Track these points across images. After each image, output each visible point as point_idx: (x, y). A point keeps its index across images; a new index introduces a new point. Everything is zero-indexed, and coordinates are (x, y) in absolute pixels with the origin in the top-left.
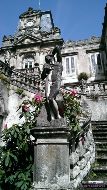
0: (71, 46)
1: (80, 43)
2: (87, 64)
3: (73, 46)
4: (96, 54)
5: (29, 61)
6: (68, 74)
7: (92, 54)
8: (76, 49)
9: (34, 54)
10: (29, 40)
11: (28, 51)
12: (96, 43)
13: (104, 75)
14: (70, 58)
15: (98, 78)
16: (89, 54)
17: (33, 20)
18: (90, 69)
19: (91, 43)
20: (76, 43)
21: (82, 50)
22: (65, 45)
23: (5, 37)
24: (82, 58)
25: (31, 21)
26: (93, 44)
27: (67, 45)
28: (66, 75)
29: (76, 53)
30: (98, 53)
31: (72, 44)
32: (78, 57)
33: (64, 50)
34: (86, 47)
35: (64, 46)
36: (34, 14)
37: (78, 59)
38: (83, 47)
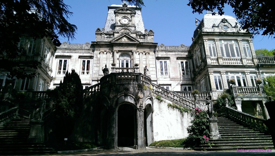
0: (164, 51)
1: (172, 48)
2: (178, 69)
3: (166, 51)
4: (184, 61)
5: (125, 59)
6: (162, 76)
7: (182, 61)
8: (168, 54)
9: (131, 53)
10: (126, 39)
11: (126, 50)
12: (185, 51)
13: (191, 80)
14: (163, 61)
15: (186, 82)
16: (179, 60)
17: (128, 18)
18: (180, 73)
19: (181, 50)
20: (168, 48)
21: (173, 56)
22: (159, 48)
23: (99, 29)
24: (173, 63)
25: (125, 18)
26: (182, 51)
27: (160, 48)
28: (161, 76)
29: (168, 58)
30: (186, 61)
31: (165, 49)
32: (170, 61)
33: (158, 53)
34: (177, 53)
35: (157, 49)
36: (128, 12)
37: (170, 64)
38: (174, 53)
